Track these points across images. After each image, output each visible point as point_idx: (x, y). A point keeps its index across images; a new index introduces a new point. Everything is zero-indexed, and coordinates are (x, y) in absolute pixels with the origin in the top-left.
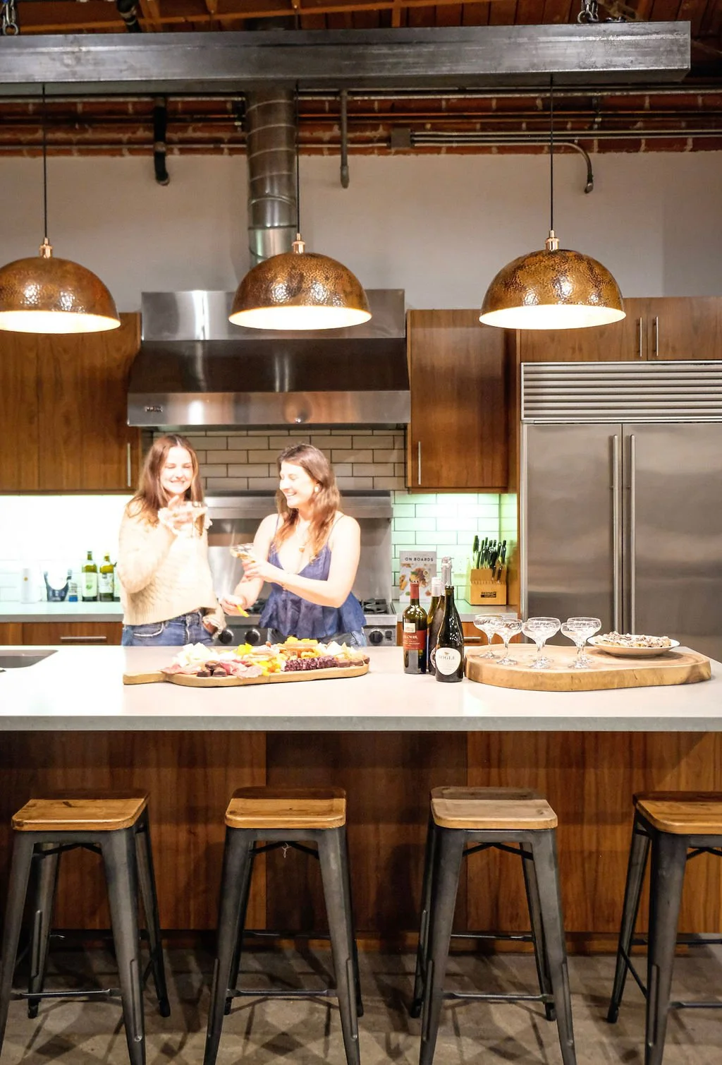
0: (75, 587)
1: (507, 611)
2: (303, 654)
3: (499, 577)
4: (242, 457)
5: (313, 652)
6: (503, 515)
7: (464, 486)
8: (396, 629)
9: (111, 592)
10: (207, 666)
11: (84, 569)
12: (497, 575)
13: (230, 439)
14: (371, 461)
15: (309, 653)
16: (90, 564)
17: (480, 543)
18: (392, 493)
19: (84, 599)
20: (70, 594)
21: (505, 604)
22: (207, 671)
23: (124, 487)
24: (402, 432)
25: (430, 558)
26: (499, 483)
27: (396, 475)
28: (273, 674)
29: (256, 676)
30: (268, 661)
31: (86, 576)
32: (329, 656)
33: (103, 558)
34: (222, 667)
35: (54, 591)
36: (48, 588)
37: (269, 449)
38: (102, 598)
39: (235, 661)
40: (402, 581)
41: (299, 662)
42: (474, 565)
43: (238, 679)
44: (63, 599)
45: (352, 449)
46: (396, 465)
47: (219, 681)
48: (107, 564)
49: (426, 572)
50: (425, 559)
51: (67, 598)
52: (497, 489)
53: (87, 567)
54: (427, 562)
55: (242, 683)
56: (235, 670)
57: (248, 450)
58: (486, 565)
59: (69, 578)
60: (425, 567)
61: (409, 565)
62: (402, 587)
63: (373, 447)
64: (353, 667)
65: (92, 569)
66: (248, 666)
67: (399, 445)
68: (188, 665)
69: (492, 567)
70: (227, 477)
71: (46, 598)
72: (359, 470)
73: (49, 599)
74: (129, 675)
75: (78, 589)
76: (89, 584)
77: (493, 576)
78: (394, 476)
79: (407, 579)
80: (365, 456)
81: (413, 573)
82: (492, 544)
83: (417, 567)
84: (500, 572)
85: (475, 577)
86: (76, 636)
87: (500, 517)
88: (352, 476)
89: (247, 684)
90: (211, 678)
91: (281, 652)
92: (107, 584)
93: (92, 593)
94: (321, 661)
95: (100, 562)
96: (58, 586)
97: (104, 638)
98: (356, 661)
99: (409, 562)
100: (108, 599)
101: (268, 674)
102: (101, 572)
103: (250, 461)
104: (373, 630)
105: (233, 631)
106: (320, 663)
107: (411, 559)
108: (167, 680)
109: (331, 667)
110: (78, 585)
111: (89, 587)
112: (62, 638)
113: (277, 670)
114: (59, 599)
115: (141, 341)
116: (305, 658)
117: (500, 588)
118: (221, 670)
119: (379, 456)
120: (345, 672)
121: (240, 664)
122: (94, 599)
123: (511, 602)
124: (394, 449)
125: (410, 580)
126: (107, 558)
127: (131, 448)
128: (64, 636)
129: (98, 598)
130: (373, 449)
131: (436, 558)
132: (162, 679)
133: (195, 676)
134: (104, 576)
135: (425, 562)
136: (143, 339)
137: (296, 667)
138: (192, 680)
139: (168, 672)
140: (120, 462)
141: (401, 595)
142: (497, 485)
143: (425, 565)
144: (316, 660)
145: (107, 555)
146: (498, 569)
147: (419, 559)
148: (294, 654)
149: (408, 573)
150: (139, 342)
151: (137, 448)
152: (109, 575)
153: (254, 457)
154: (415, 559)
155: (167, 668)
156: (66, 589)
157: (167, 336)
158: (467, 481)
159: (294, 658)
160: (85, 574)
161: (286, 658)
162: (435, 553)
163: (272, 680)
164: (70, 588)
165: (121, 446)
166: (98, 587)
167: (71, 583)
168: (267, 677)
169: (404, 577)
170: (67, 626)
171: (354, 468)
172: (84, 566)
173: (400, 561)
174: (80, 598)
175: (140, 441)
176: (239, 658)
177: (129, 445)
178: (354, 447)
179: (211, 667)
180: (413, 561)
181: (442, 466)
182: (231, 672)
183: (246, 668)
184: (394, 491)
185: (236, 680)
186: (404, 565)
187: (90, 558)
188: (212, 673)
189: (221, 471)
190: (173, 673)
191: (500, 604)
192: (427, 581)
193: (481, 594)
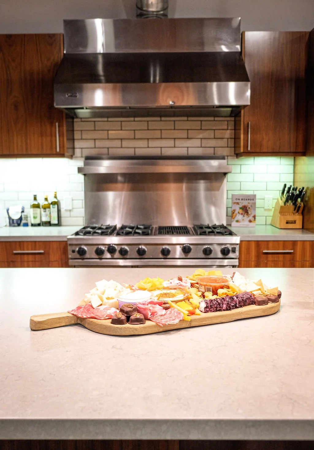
0: (26, 217)
1: (303, 233)
2: (220, 291)
3: (298, 211)
4: (131, 134)
5: (228, 287)
6: (296, 172)
7: (277, 151)
8: (238, 246)
9: (49, 220)
10: (122, 311)
11: (32, 206)
12: (297, 209)
13: (123, 123)
14: (213, 136)
15: (225, 291)
16: (36, 203)
17: (286, 189)
18: (226, 157)
19: (32, 225)
20: (23, 222)
21: (301, 227)
22: (123, 317)
23: (54, 153)
24: (233, 119)
25: (252, 198)
26: (300, 149)
27: (229, 146)
28: (194, 317)
29: (177, 321)
30: (184, 300)
31: (33, 211)
32: (246, 293)
33: (44, 199)
34: (139, 312)
35: (13, 220)
36: (10, 218)
37: (148, 129)
38: (44, 225)
39: (151, 303)
40: (234, 213)
41: (219, 302)
42: (281, 203)
43: (158, 325)
44: (19, 225)
45: (201, 129)
46: (229, 140)
47: (136, 329)
48: (46, 203)
49: (249, 208)
50: (249, 199)
51: (22, 224)
52: (299, 154)
53: (34, 205)
54: (249, 201)
55: (161, 330)
56: (153, 314)
57: (134, 130)
58: (290, 203)
59: (23, 212)
60: (249, 205)
61: (238, 203)
62: (233, 217)
63: (214, 128)
64: (270, 305)
65: (37, 206)
66: (166, 309)
67: (231, 126)
68: (101, 305)
69: (295, 204)
70: (122, 147)
71: (8, 224)
72: (205, 143)
73: (10, 225)
74: (37, 319)
75: (29, 219)
76: (35, 215)
77: (295, 210)
78: (228, 147)
79: (236, 212)
80: (210, 134)
81: (240, 208)
82: (295, 189)
83: (243, 205)
84: (299, 207)
85: (282, 211)
86: (24, 250)
87: (294, 173)
88: (201, 147)
89: (167, 331)
90: (127, 325)
91: (192, 285)
92: (46, 215)
93: (38, 221)
94: (240, 299)
95: (42, 202)
96: (16, 217)
97: (42, 251)
98: (273, 298)
99: (238, 201)
100: (47, 225)
101: (189, 318)
102: (42, 207)
103: (136, 137)
104: (223, 247)
105: (129, 248)
106: (240, 302)
107: (239, 199)
108: (79, 322)
109: (249, 304)
110: (29, 216)
111: (35, 218)
112: (15, 252)
113: (197, 311)
114: (16, 225)
115: (64, 53)
116: (224, 296)
117: (298, 218)
118: (138, 316)
119: (218, 134)
120: (264, 310)
121: (158, 306)
122: (39, 225)
123: (305, 227)
124: (228, 129)
125: (239, 213)
126: (46, 199)
127: (59, 127)
128: (16, 250)
129: (41, 224)
130: (214, 130)
131: (256, 199)
132: (73, 322)
133: (108, 323)
134: (44, 210)
135: (248, 201)
136: (65, 52)
137: (216, 308)
138: (106, 327)
139: (80, 316)
140: (51, 136)
141: (233, 222)
142: (299, 151)
143: (249, 203)
144: (235, 298)
145: (46, 197)
146: (298, 206)
147: (244, 200)
148: (208, 290)
149: (237, 208)
150: (62, 54)
151: (63, 126)
152: (47, 210)
153: (139, 135)
154: (242, 199)
155: (79, 308)
156: (21, 219)
157: (81, 51)
158: (280, 149)
159: (210, 296)
160: (32, 209)
161: (200, 293)
162: (255, 196)
163: (193, 324)
164: (23, 219)
165: (52, 124)
166: (41, 217)
167: (24, 215)
168: (187, 321)
169: (234, 210)
170: (18, 244)
171: (202, 142)
172: (32, 204)
173: (232, 201)
174: (30, 224)
175: (64, 123)
176: (155, 300)
177: (57, 124)
178: (203, 128)
179: (127, 313)
180: (240, 201)
181: (263, 139)
182: (149, 317)
183: (164, 312)
184: (228, 156)
185: (154, 326)
186: (235, 203)
187: (35, 199)
188: (128, 319)
189: (118, 143)
190: (85, 317)
191: (298, 228)
192: (249, 213)
193: (286, 222)
